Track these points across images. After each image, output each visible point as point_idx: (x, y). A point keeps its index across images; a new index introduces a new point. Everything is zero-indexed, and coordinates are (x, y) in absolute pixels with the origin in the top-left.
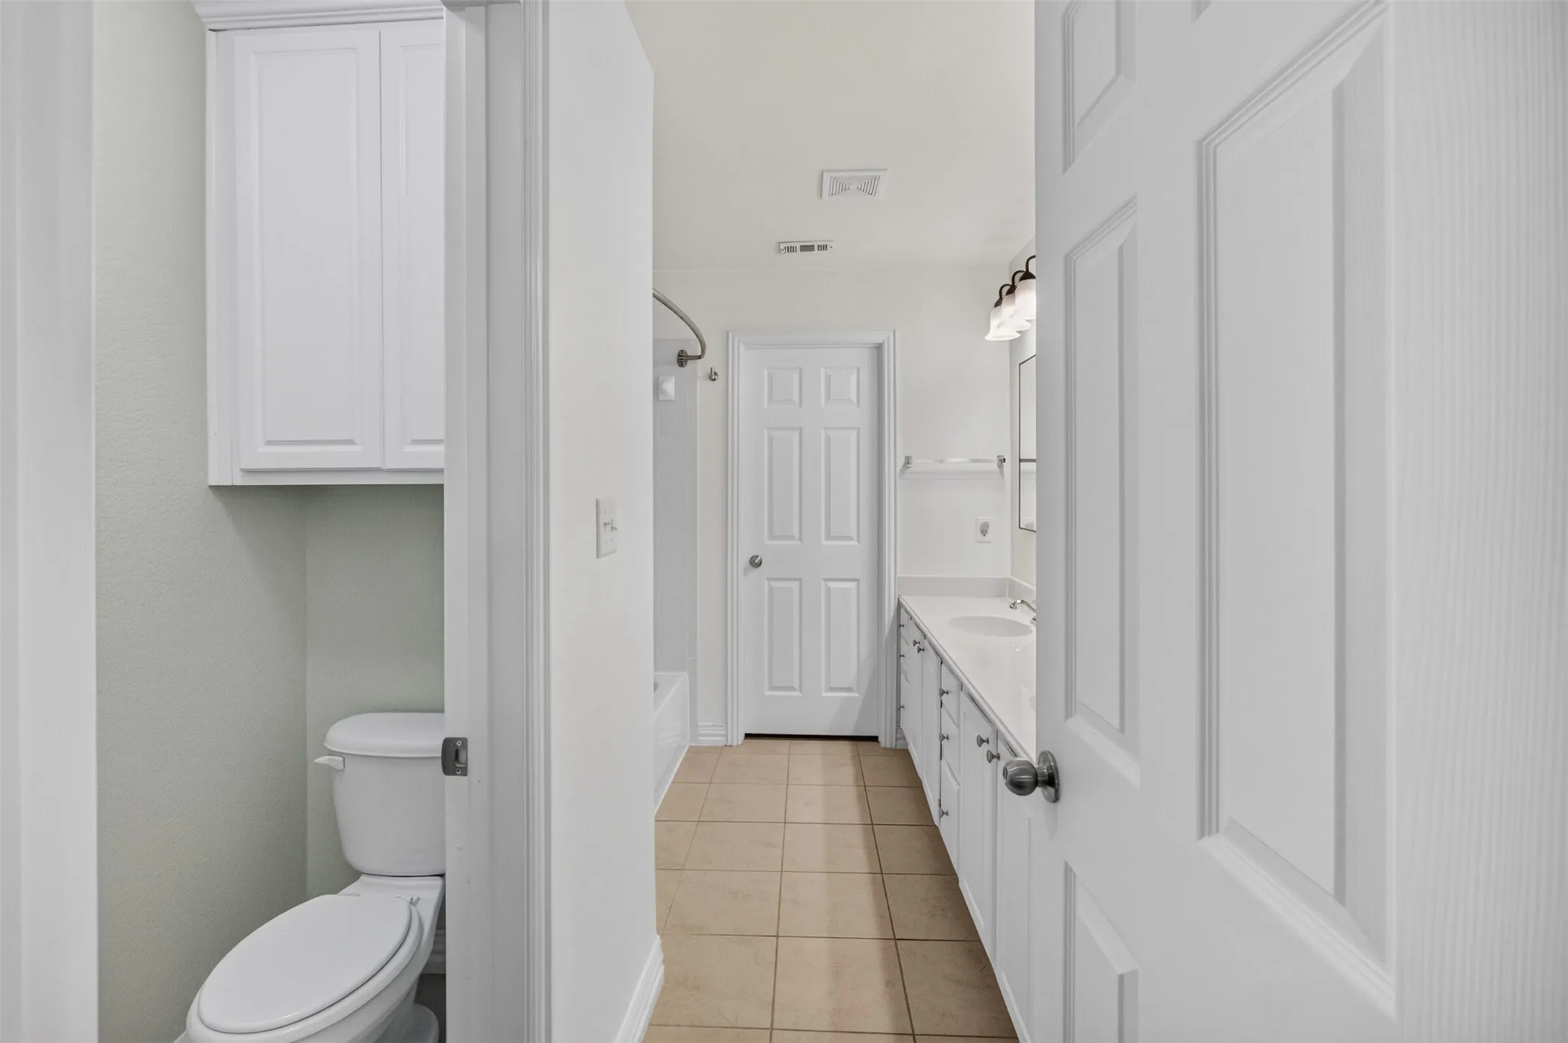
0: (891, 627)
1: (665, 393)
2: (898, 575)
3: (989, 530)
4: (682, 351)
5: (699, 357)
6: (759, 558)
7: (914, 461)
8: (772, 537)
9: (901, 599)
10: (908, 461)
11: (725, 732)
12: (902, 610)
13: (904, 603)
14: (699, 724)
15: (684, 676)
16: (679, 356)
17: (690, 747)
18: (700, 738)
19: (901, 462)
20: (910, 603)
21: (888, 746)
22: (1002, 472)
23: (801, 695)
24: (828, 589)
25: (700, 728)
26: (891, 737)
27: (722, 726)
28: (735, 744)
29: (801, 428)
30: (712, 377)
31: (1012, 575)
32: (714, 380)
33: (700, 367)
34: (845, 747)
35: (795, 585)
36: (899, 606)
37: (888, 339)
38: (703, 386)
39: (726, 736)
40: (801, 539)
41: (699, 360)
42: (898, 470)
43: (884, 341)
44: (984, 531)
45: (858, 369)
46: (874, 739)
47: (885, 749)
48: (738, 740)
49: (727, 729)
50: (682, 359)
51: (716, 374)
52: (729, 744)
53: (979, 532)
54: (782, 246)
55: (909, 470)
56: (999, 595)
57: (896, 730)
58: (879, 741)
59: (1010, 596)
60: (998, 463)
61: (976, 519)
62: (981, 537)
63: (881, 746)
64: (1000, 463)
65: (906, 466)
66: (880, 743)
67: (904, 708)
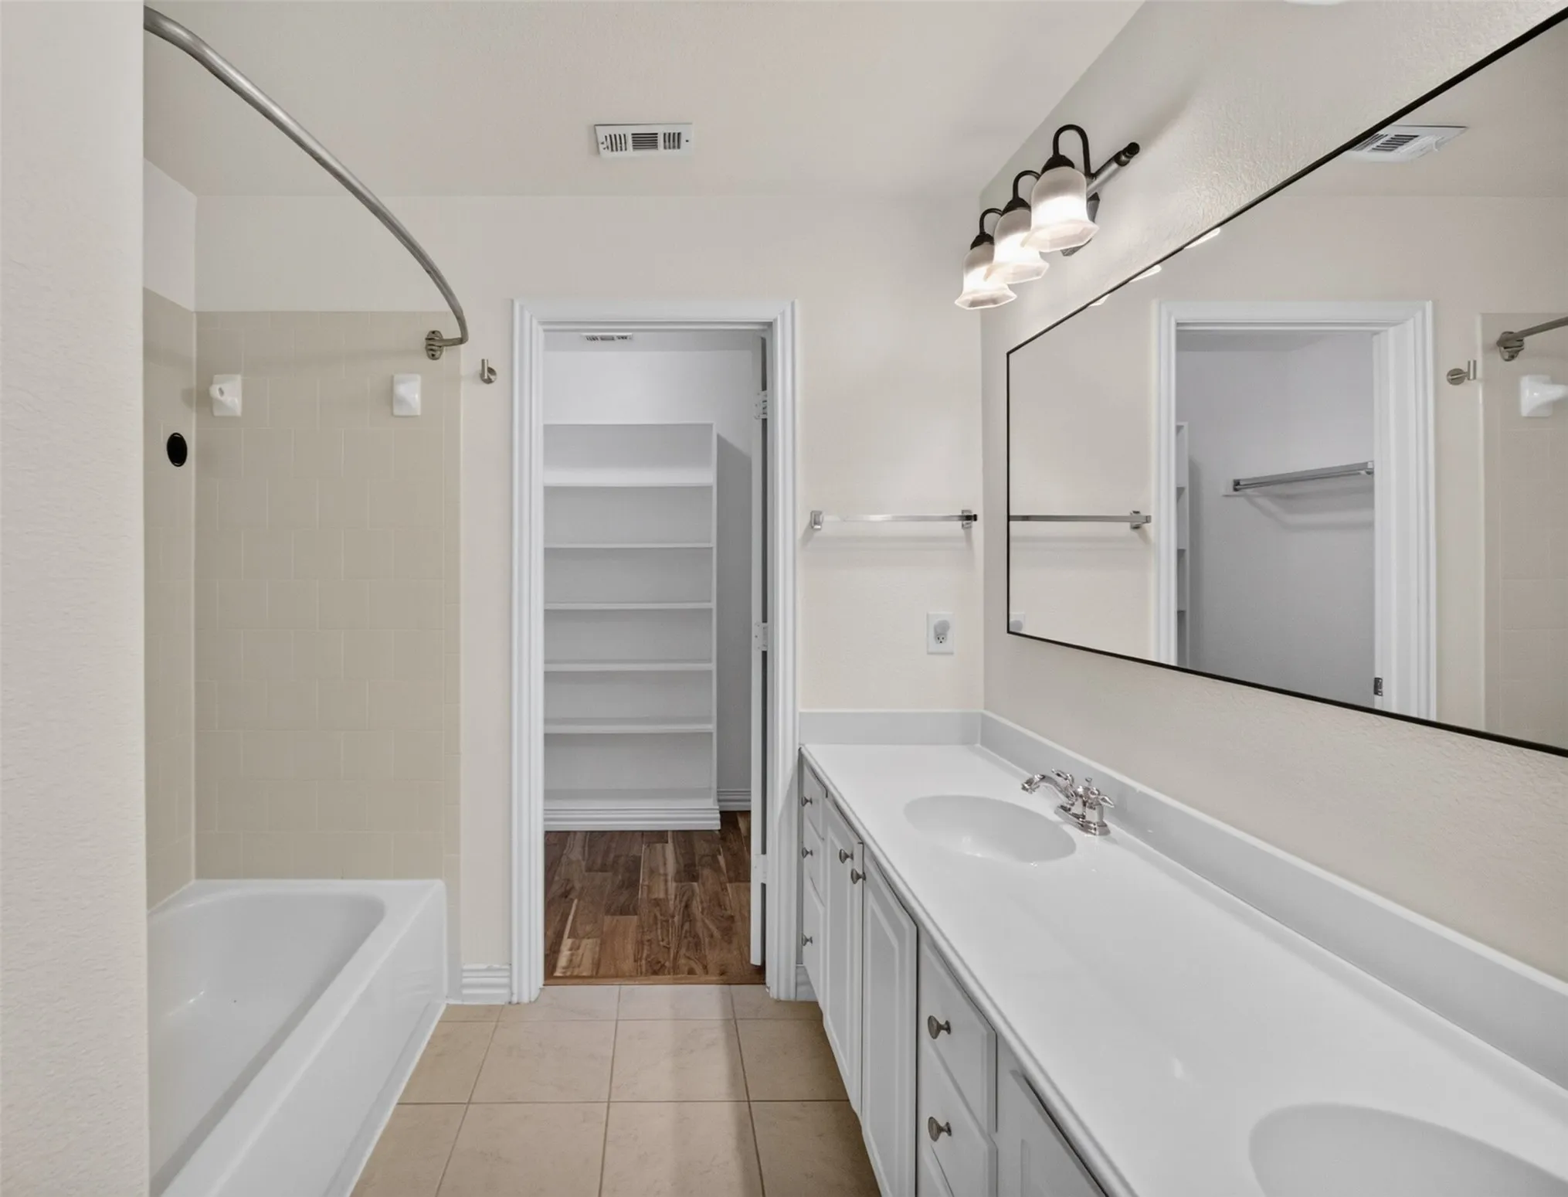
1: (402, 401)
2: (800, 709)
3: (950, 634)
4: (434, 332)
5: (461, 341)
7: (827, 518)
9: (803, 750)
10: (815, 520)
11: (505, 981)
12: (807, 772)
13: (808, 756)
14: (465, 967)
15: (438, 885)
16: (428, 339)
17: (450, 1008)
18: (466, 992)
19: (803, 521)
20: (817, 755)
21: (783, 997)
22: (968, 538)
25: (465, 974)
26: (788, 981)
27: (505, 970)
28: (525, 1000)
30: (487, 375)
31: (985, 709)
32: (489, 381)
33: (466, 358)
36: (801, 760)
37: (783, 314)
38: (471, 393)
39: (510, 986)
41: (462, 346)
42: (799, 535)
43: (776, 320)
44: (940, 637)
47: (778, 1001)
48: (530, 993)
49: (510, 977)
50: (434, 345)
51: (491, 371)
52: (515, 1000)
53: (932, 634)
54: (602, 133)
55: (817, 534)
56: (967, 741)
57: (797, 967)
58: (768, 985)
59: (985, 742)
60: (960, 523)
61: (928, 615)
62: (935, 646)
63: (771, 996)
64: (965, 522)
65: (812, 527)
66: (769, 988)
67: (812, 942)
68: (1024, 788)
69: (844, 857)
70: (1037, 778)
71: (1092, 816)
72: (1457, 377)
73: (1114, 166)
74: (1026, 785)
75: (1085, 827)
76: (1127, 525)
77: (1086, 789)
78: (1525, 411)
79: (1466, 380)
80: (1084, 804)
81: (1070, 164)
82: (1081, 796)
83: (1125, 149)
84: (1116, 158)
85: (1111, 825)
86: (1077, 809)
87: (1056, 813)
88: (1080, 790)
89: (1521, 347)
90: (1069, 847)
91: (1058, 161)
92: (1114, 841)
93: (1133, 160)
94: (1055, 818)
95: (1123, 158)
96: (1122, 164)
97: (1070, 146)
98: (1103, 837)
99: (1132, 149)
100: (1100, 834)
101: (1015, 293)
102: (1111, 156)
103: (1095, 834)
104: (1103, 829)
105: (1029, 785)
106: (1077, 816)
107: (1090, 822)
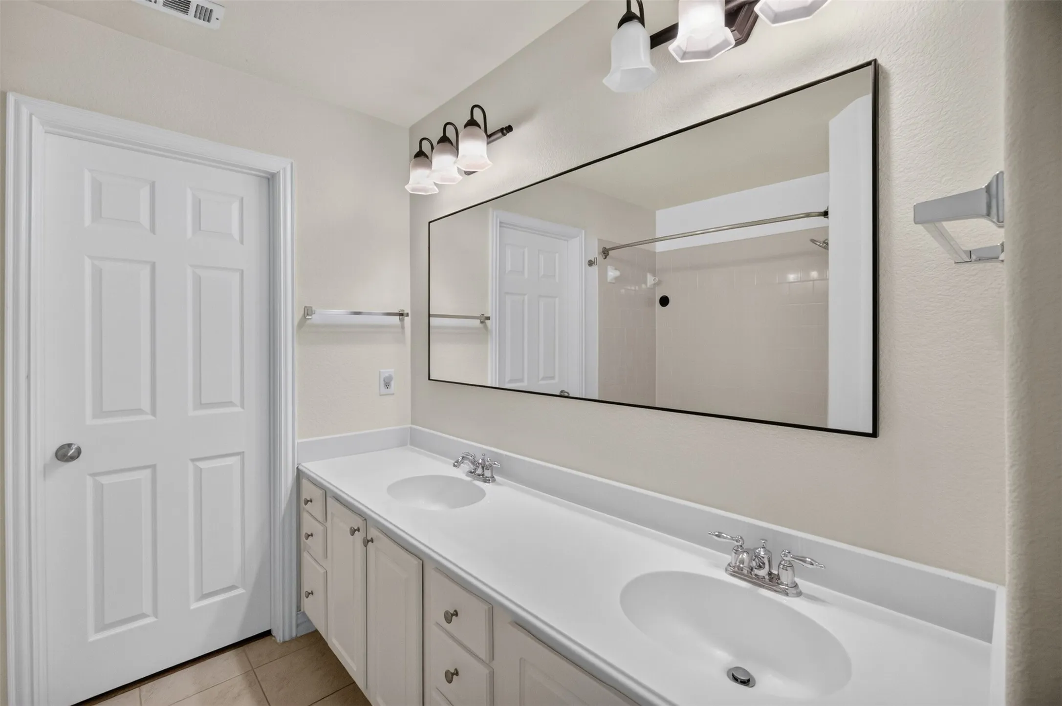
0: (290, 501)
2: (297, 443)
3: (392, 383)
6: (74, 447)
7: (315, 311)
8: (100, 412)
9: (300, 466)
10: (308, 312)
12: (304, 479)
13: (304, 470)
19: (299, 313)
20: (313, 468)
21: (287, 638)
22: (403, 327)
23: (156, 619)
24: (199, 472)
26: (291, 622)
29: (154, 263)
31: (412, 423)
34: (229, 660)
35: (145, 475)
36: (299, 476)
37: (285, 169)
40: (154, 412)
42: (296, 324)
44: (387, 385)
45: (242, 199)
46: (268, 633)
47: (283, 642)
53: (382, 383)
55: (308, 322)
56: (402, 444)
57: (297, 615)
58: (273, 635)
59: (412, 444)
60: (398, 317)
61: (380, 372)
62: (384, 390)
63: (278, 641)
64: (401, 317)
65: (305, 317)
66: (274, 636)
67: (312, 594)
68: (455, 466)
69: (353, 531)
70: (460, 459)
71: (488, 473)
72: (591, 263)
73: (500, 134)
74: (456, 464)
75: (486, 480)
76: (479, 321)
77: (483, 460)
78: (609, 280)
79: (594, 264)
80: (483, 468)
81: (479, 126)
82: (481, 464)
83: (506, 127)
84: (502, 130)
85: (495, 477)
86: (479, 471)
87: (466, 475)
88: (480, 461)
89: (608, 254)
90: (482, 494)
91: (472, 123)
92: (499, 484)
93: (508, 134)
94: (469, 479)
95: (505, 132)
96: (504, 135)
97: (478, 116)
98: (493, 483)
99: (509, 129)
100: (492, 482)
101: (438, 189)
102: (499, 129)
103: (489, 483)
104: (494, 480)
105: (457, 464)
106: (479, 475)
107: (487, 477)
